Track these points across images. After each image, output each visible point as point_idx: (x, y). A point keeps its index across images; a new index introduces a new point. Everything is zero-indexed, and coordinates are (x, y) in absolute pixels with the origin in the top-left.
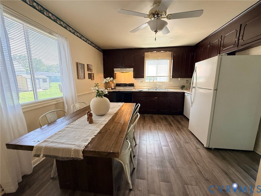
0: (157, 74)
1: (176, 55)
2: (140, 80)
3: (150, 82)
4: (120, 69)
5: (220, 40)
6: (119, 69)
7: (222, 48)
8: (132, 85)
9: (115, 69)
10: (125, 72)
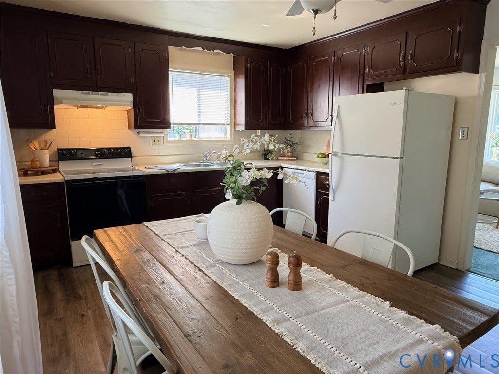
0: (199, 115)
1: (250, 65)
2: (149, 134)
3: (180, 141)
4: (80, 92)
5: (363, 52)
6: (77, 94)
7: (369, 70)
8: (125, 153)
9: (57, 93)
10: (99, 105)
